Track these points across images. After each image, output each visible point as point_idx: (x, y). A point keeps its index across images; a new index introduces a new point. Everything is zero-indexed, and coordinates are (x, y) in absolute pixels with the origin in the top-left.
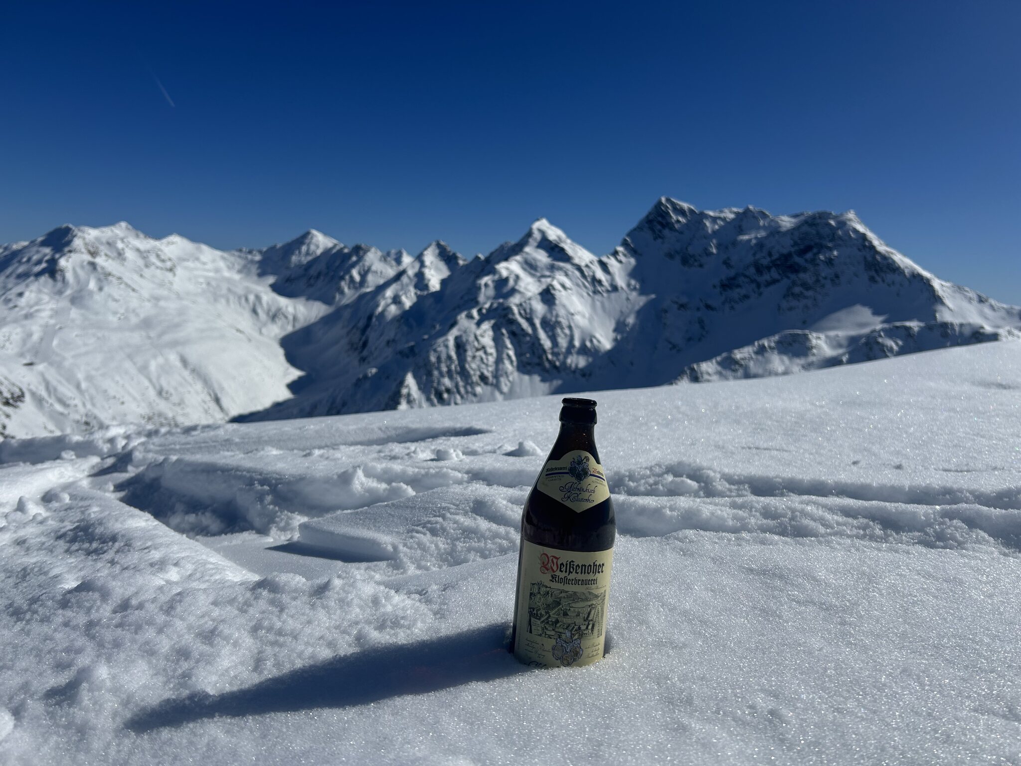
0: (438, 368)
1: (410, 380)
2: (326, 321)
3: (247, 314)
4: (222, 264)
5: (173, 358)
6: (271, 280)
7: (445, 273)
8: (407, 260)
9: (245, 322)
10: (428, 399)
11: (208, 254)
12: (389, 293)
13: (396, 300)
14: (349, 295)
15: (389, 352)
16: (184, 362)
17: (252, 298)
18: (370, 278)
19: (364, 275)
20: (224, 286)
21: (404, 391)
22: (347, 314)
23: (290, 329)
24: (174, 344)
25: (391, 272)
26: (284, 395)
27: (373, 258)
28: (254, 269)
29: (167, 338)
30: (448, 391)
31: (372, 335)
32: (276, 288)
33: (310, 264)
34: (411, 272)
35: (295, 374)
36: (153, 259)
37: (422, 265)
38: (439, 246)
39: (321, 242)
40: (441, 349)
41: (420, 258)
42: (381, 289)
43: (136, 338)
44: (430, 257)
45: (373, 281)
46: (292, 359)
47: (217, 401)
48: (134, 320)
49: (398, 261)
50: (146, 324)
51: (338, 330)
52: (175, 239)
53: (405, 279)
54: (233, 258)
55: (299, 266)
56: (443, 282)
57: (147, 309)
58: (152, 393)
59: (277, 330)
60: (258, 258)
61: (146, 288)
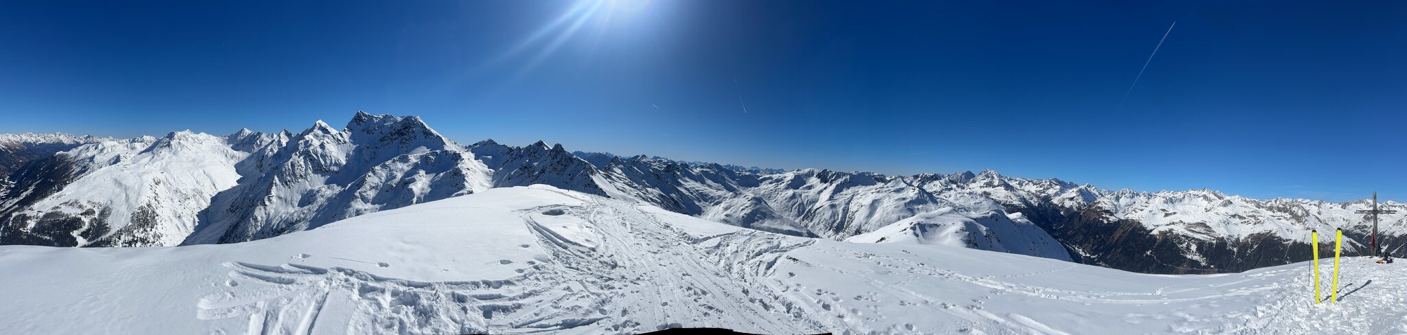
0: (286, 173)
1: (276, 178)
2: (249, 158)
3: (224, 156)
4: (216, 141)
5: (201, 171)
6: (231, 145)
7: (288, 140)
8: (275, 136)
9: (223, 159)
10: (282, 184)
11: (212, 138)
12: (269, 148)
13: (272, 150)
14: (256, 149)
15: (269, 168)
16: (204, 172)
17: (225, 151)
18: (263, 143)
19: (261, 142)
20: (217, 148)
21: (274, 182)
22: (256, 156)
23: (237, 161)
24: (202, 166)
25: (270, 141)
26: (236, 184)
27: (264, 136)
28: (226, 142)
29: (200, 165)
30: (289, 181)
31: (264, 162)
32: (232, 148)
33: (244, 140)
34: (276, 140)
35: (239, 177)
36: (196, 140)
37: (280, 137)
38: (285, 131)
39: (247, 132)
40: (286, 166)
41: (279, 135)
42: (267, 146)
43: (191, 165)
44: (282, 135)
45: (264, 144)
46: (238, 171)
47: (214, 185)
48: (190, 159)
49: (272, 137)
50: (194, 160)
51: (253, 161)
52: (203, 133)
53: (274, 143)
54: (220, 139)
55: (240, 140)
56: (287, 143)
57: (194, 156)
58: (195, 182)
59: (234, 162)
60: (227, 138)
61: (194, 149)
